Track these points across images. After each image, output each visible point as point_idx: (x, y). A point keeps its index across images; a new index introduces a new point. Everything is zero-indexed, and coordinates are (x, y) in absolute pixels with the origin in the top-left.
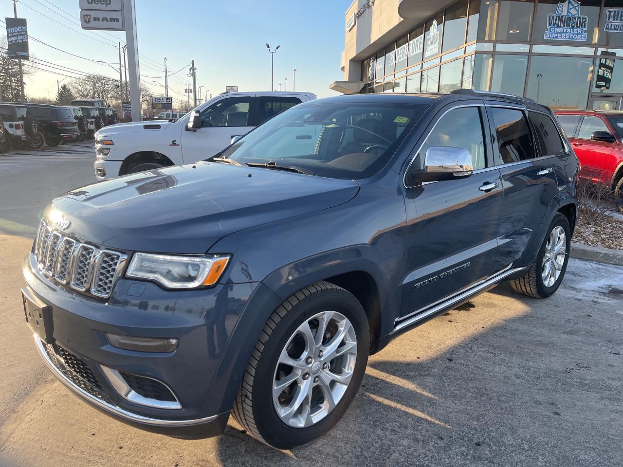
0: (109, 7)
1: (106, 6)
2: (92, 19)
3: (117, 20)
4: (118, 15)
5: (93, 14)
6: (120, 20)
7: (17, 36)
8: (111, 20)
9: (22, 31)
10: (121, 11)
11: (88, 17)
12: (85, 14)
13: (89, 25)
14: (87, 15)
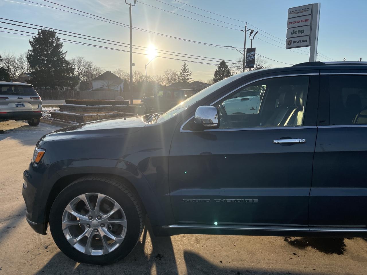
0: (303, 34)
1: (301, 34)
2: (292, 42)
3: (306, 41)
4: (307, 38)
5: (293, 40)
6: (308, 41)
7: (251, 57)
8: (303, 41)
9: (253, 54)
10: (310, 35)
11: (290, 42)
12: (288, 40)
13: (291, 46)
14: (290, 41)
